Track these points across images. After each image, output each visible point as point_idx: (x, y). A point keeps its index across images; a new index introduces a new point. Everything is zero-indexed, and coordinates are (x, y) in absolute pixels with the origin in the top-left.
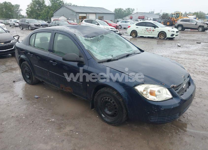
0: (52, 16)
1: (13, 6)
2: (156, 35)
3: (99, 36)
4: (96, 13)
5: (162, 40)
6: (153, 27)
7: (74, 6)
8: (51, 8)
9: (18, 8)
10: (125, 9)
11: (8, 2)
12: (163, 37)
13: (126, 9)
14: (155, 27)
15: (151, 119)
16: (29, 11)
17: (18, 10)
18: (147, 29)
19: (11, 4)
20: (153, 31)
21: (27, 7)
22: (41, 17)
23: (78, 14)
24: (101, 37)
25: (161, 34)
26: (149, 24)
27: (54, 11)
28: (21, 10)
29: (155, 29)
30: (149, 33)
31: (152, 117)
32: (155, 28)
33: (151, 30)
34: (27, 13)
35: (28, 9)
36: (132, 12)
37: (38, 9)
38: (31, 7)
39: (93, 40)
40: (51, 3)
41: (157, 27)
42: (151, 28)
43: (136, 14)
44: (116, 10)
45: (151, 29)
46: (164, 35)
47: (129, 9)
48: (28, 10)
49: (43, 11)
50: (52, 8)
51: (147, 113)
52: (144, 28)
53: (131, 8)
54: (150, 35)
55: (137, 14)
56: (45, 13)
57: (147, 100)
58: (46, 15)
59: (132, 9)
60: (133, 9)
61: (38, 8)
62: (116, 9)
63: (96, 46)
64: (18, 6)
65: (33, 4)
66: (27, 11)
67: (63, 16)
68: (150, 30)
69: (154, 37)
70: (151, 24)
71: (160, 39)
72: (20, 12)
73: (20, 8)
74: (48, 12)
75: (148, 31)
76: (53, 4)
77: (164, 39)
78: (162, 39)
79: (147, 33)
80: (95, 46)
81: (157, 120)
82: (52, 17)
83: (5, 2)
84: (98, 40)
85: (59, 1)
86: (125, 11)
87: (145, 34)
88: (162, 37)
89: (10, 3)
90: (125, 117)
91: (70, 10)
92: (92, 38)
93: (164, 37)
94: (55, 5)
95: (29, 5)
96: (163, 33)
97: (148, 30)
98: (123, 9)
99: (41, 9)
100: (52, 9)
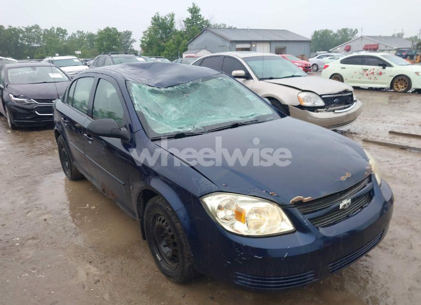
0: (186, 50)
1: (119, 34)
2: (386, 84)
3: (188, 84)
4: (270, 42)
5: (401, 94)
6: (380, 65)
7: (231, 28)
8: (185, 34)
9: (129, 38)
10: (335, 31)
11: (112, 28)
12: (403, 88)
13: (339, 32)
14: (384, 65)
15: (237, 279)
16: (145, 42)
17: (127, 42)
18: (365, 70)
19: (117, 31)
20: (381, 74)
21: (142, 35)
22: (165, 52)
23: (234, 43)
24: (192, 85)
25: (399, 80)
26: (370, 60)
27: (189, 40)
28: (134, 41)
29: (383, 71)
30: (371, 79)
31: (237, 273)
32: (384, 68)
33: (375, 73)
34: (142, 46)
35: (144, 38)
36: (353, 36)
37: (162, 38)
38: (149, 35)
39: (172, 92)
40: (185, 25)
41: (390, 66)
42: (374, 69)
43: (360, 40)
44: (316, 33)
45: (374, 71)
46: (406, 83)
47: (345, 30)
48: (144, 40)
49: (171, 41)
50: (187, 34)
51: (226, 263)
52: (359, 68)
53: (350, 28)
54: (372, 83)
55: (362, 40)
56: (173, 45)
57: (225, 231)
58: (174, 48)
59: (351, 30)
60: (354, 30)
61: (161, 36)
62: (317, 31)
63: (176, 106)
64: (128, 34)
65: (153, 28)
66: (142, 42)
67: (206, 48)
68: (373, 73)
69: (383, 88)
70: (376, 60)
71: (395, 91)
72: (132, 45)
73: (132, 37)
74: (179, 43)
75: (367, 75)
76: (189, 27)
77: (405, 92)
78: (401, 92)
79: (366, 79)
80: (174, 105)
81: (251, 282)
82: (185, 52)
83: (108, 28)
84: (184, 92)
85: (201, 21)
86: (336, 35)
87: (361, 82)
88: (401, 88)
89: (115, 29)
90: (187, 266)
91: (219, 36)
92: (169, 89)
93: (405, 87)
94: (194, 29)
95: (146, 32)
96: (402, 79)
97: (367, 72)
98: (331, 32)
99: (167, 37)
100: (186, 37)
